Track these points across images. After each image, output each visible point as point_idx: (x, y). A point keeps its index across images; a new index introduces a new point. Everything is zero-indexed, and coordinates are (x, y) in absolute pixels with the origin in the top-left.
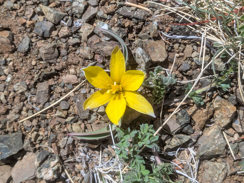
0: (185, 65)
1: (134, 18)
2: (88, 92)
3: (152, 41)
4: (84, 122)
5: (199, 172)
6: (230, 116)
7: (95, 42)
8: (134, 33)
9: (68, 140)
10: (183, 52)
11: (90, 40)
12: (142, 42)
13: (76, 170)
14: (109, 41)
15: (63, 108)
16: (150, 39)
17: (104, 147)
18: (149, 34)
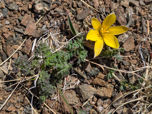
0: (126, 63)
1: (143, 27)
2: (92, 15)
3: (134, 41)
4: (74, 18)
5: (68, 90)
6: (106, 95)
7: (121, 10)
8: (134, 30)
9: (61, 12)
10: (133, 59)
11: (121, 7)
12: (131, 36)
13: (45, 22)
14: (125, 18)
15: (78, 4)
16: (134, 39)
17: (64, 34)
18: (137, 38)
